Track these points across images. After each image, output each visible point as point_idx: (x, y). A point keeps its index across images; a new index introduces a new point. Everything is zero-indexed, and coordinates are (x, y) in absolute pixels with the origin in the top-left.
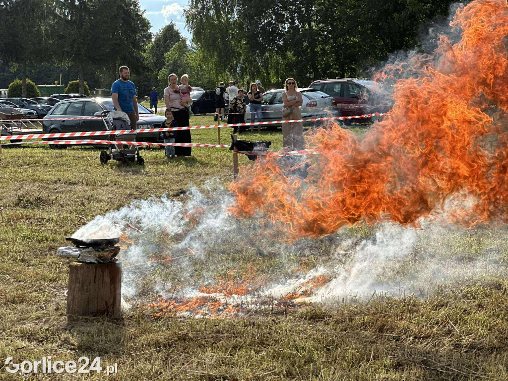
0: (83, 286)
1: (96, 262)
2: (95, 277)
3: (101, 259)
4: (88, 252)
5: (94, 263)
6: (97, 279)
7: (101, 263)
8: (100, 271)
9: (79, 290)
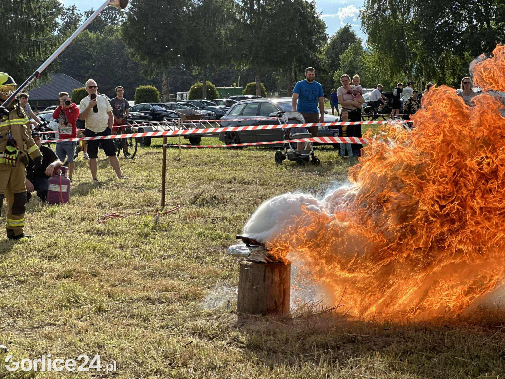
0: (253, 285)
1: (266, 261)
2: (265, 276)
3: (271, 259)
4: (258, 251)
5: (263, 262)
6: (266, 278)
7: (271, 262)
8: (270, 270)
9: (249, 289)
